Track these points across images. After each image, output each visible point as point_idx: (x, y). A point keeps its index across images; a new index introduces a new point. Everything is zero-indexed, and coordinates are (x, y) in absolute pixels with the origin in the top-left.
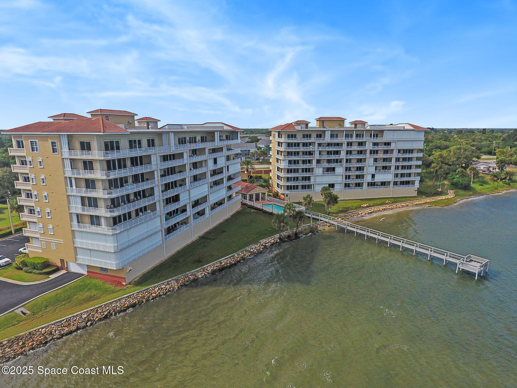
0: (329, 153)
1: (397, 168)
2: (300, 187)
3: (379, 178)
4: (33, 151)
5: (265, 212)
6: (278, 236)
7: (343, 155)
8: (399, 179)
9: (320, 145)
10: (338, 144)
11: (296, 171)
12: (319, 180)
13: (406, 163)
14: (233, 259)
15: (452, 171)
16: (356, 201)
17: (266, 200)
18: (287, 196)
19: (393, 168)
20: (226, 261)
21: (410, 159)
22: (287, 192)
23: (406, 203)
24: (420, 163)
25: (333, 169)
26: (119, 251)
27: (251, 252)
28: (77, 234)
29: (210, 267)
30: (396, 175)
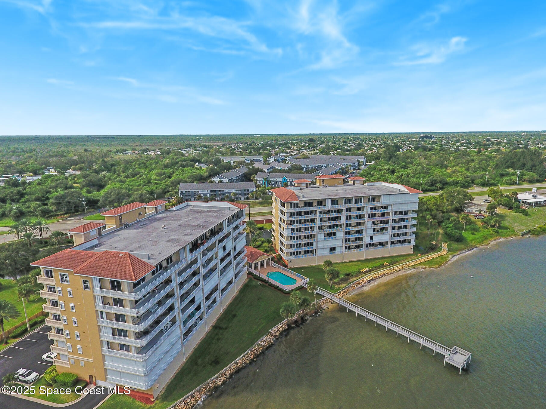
0: (330, 219)
1: (394, 228)
2: (302, 253)
3: (377, 239)
4: (62, 282)
5: (271, 285)
6: (286, 322)
7: (343, 221)
8: (396, 239)
9: (321, 212)
10: (338, 211)
11: (299, 238)
12: (320, 245)
13: (402, 224)
14: (247, 358)
15: (446, 219)
16: (356, 263)
17: (271, 265)
18: (291, 261)
19: (390, 229)
20: (241, 361)
21: (405, 220)
22: (291, 258)
23: (402, 265)
24: (415, 222)
25: (334, 234)
26: (148, 373)
27: (263, 346)
28: (106, 358)
29: (228, 370)
30: (393, 235)
